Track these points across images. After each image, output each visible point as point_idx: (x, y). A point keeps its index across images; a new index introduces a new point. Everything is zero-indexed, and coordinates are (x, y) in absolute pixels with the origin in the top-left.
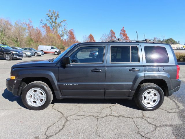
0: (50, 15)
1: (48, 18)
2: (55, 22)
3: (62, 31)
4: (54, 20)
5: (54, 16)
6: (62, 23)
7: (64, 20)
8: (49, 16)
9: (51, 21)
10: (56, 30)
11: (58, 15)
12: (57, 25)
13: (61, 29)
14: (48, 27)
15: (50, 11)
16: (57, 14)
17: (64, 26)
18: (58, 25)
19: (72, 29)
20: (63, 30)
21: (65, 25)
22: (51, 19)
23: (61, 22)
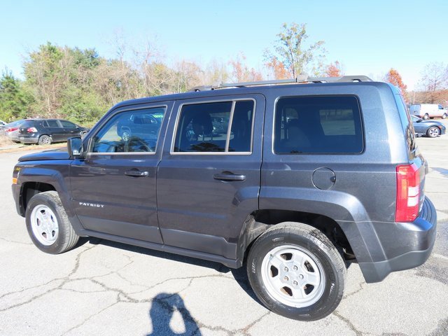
0: (286, 35)
1: (281, 44)
2: (297, 51)
3: (314, 69)
4: (295, 46)
5: (294, 36)
6: (313, 51)
7: (320, 43)
8: (282, 39)
9: (287, 49)
10: (300, 70)
11: (303, 33)
12: (301, 57)
13: (310, 65)
14: (280, 63)
15: (285, 26)
16: (301, 30)
17: (318, 58)
18: (304, 56)
19: (337, 62)
20: (317, 66)
21: (322, 54)
22: (287, 45)
23: (312, 47)
